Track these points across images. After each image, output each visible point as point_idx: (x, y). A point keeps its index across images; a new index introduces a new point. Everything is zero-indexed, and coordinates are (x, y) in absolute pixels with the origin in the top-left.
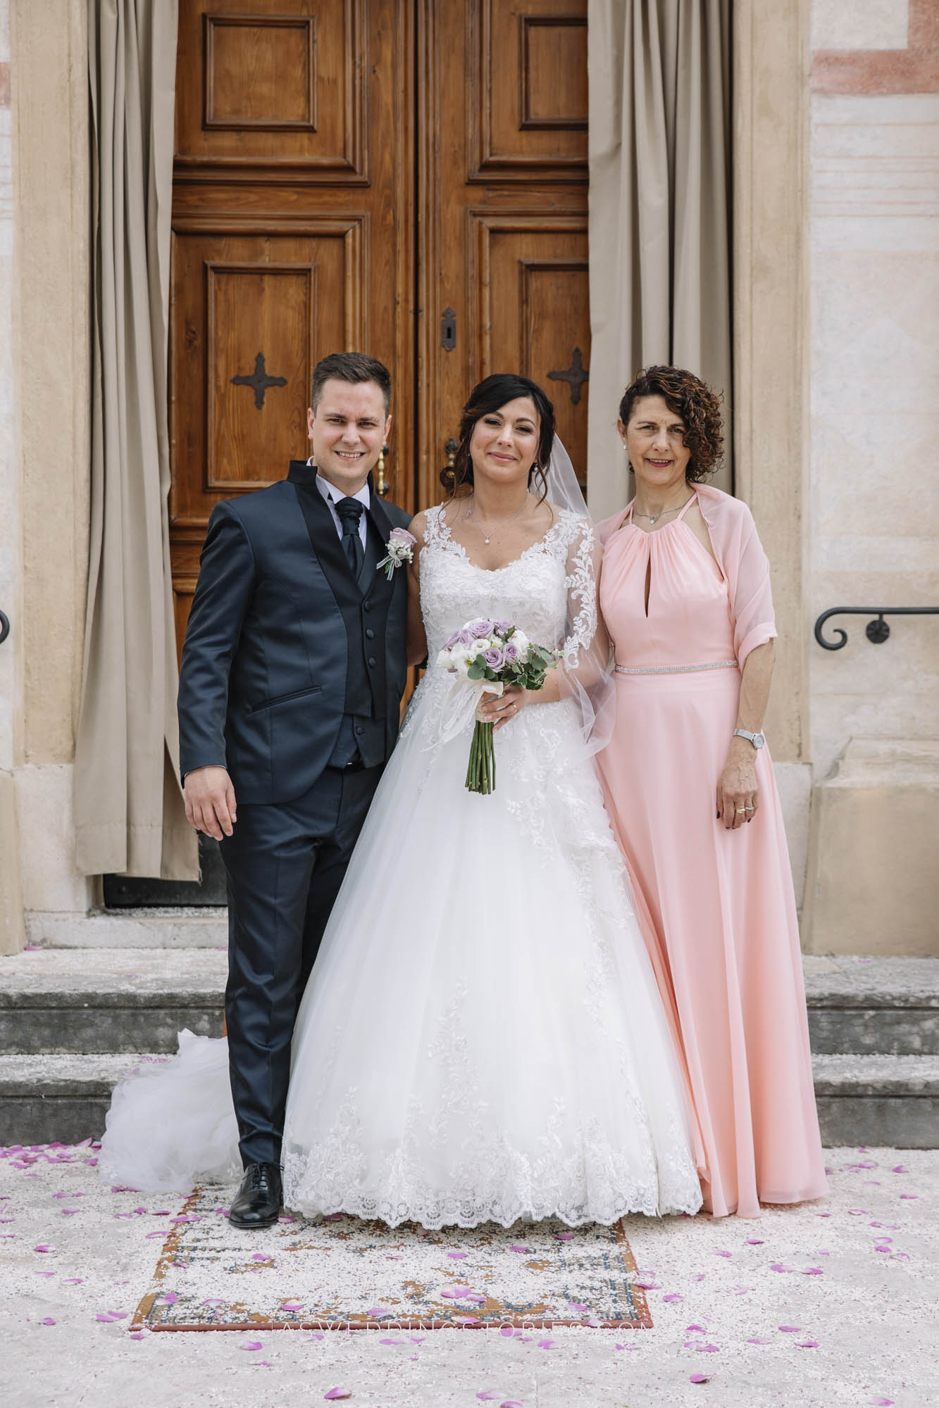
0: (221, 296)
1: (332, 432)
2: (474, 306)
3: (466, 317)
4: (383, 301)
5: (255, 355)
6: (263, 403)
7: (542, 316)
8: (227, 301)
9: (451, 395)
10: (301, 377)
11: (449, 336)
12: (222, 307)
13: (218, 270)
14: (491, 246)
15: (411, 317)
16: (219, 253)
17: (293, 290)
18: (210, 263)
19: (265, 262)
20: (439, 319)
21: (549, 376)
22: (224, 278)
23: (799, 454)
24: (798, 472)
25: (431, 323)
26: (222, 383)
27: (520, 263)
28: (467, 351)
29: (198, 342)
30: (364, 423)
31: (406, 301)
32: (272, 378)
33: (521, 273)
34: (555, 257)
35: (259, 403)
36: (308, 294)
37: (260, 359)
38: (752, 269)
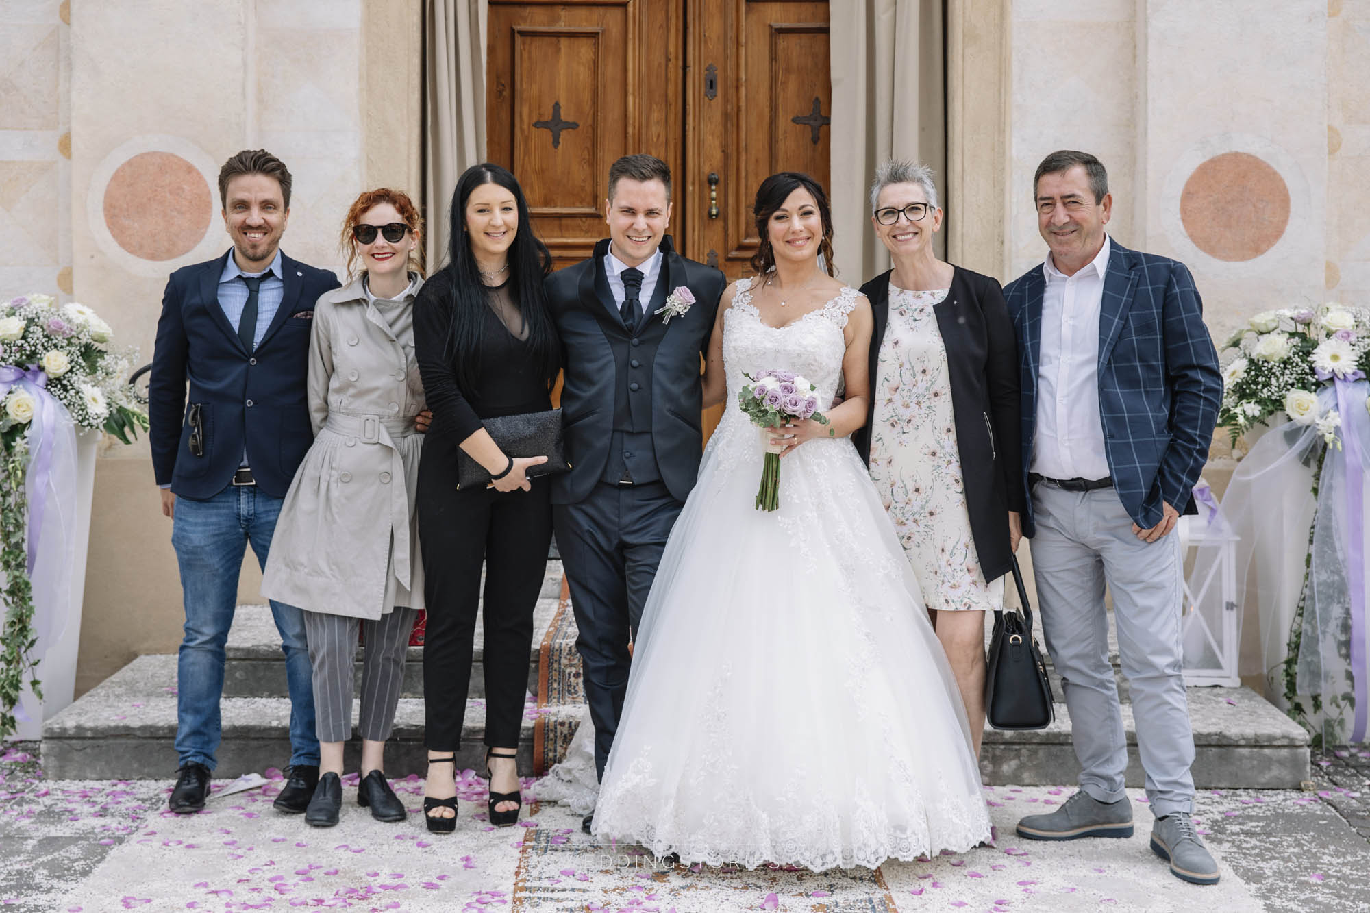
0: (526, 55)
1: (625, 221)
2: (731, 63)
3: (725, 70)
4: (658, 57)
5: (553, 103)
6: (559, 143)
7: (788, 70)
8: (530, 58)
9: (713, 136)
10: (590, 121)
11: (711, 87)
12: (526, 65)
13: (523, 33)
14: (747, 13)
15: (680, 72)
16: (524, 19)
17: (585, 50)
18: (517, 28)
19: (561, 27)
20: (703, 72)
21: (793, 120)
22: (528, 39)
23: (1002, 190)
24: (1002, 207)
25: (697, 76)
26: (525, 126)
27: (770, 26)
28: (726, 101)
29: (506, 93)
30: (650, 213)
31: (677, 58)
32: (566, 122)
33: (771, 35)
34: (799, 21)
35: (556, 143)
36: (596, 53)
37: (557, 106)
38: (964, 36)
